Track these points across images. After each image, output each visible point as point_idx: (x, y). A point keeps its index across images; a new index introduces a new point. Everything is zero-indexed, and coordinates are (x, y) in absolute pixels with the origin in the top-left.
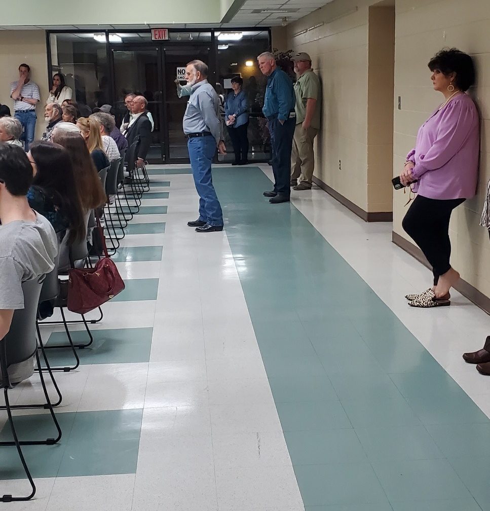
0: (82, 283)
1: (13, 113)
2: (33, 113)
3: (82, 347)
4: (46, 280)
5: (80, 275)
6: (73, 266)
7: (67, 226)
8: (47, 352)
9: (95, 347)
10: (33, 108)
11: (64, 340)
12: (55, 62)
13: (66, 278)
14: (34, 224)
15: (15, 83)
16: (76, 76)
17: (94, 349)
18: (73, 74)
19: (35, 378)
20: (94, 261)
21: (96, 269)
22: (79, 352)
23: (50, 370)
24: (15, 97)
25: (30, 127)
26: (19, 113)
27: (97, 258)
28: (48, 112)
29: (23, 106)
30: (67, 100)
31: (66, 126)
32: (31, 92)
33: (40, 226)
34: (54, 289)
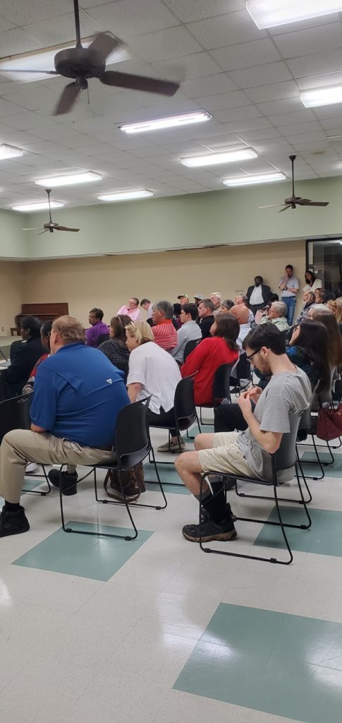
0: (328, 419)
1: (280, 299)
2: (294, 299)
3: (326, 464)
4: (304, 414)
5: (327, 414)
6: (321, 406)
7: (319, 378)
8: (302, 465)
9: (336, 465)
10: (294, 295)
11: (314, 458)
12: (311, 262)
13: (316, 414)
14: (295, 375)
15: (282, 278)
16: (325, 272)
17: (335, 466)
18: (323, 270)
19: (294, 481)
20: (336, 405)
21: (338, 410)
22: (324, 468)
23: (304, 478)
24: (282, 288)
25: (291, 308)
26: (284, 299)
27: (337, 402)
28: (306, 297)
29: (287, 294)
30: (318, 289)
31: (319, 307)
32: (293, 284)
33: (299, 375)
34: (308, 422)
